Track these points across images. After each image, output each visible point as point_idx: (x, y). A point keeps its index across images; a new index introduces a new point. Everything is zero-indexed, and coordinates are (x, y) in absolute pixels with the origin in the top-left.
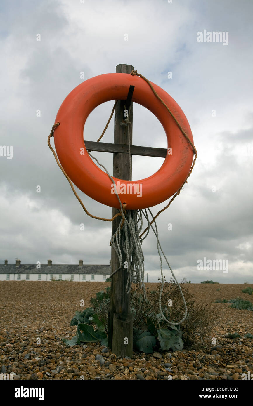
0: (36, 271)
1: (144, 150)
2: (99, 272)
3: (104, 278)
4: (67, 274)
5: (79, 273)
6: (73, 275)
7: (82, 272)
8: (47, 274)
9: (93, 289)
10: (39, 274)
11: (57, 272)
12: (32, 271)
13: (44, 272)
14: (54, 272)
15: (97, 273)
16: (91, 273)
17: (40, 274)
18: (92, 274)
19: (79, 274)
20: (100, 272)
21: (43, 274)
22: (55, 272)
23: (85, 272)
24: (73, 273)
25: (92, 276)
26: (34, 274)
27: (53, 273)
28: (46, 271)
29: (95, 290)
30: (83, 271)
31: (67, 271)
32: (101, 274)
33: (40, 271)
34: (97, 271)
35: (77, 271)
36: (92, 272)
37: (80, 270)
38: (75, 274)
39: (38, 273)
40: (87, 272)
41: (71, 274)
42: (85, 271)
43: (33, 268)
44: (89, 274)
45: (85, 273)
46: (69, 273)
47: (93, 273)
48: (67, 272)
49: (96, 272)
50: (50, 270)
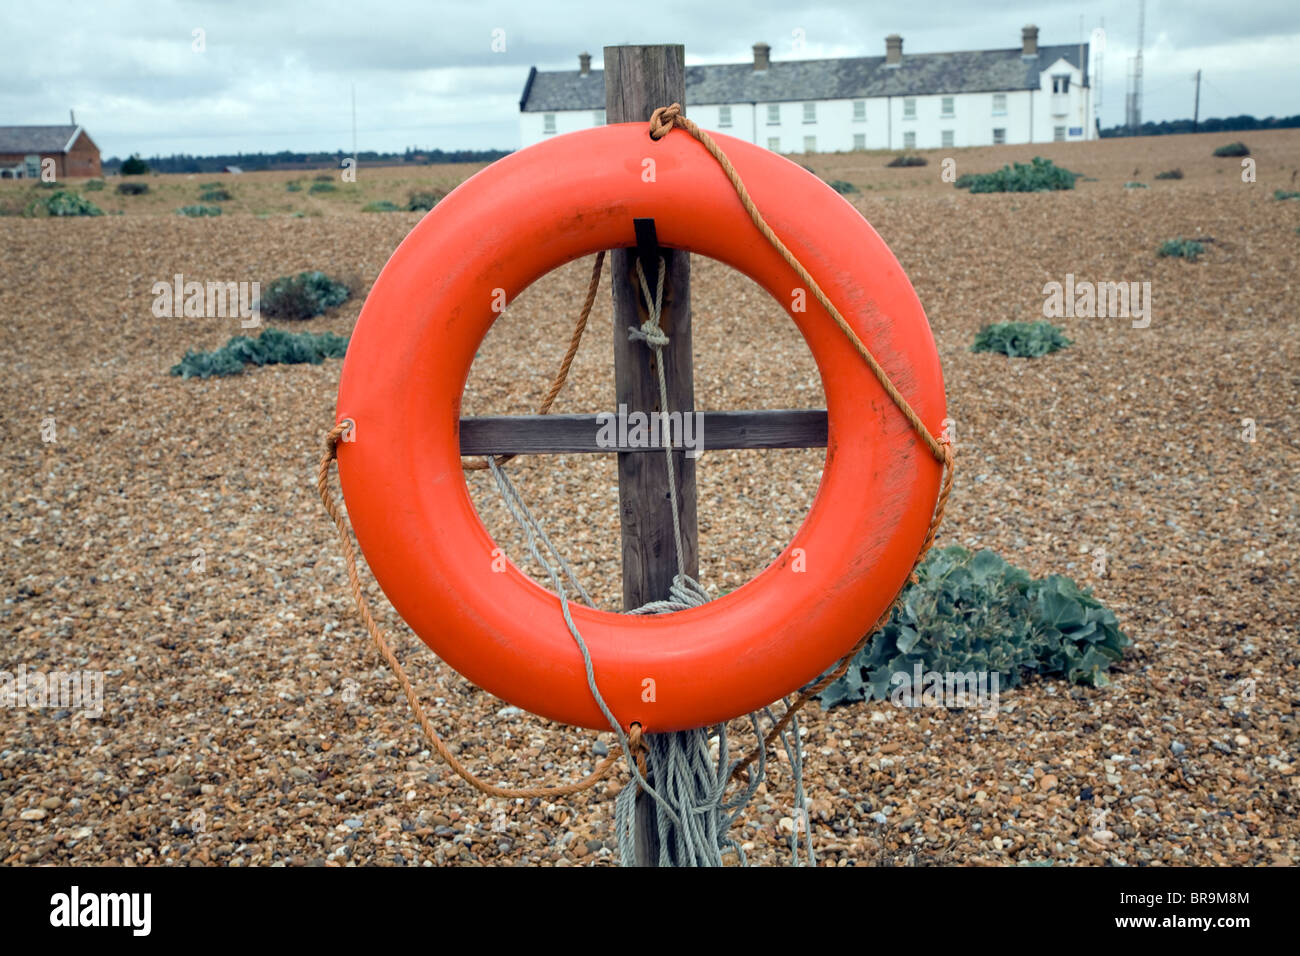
0: (709, 95)
1: (740, 428)
2: (973, 82)
3: (995, 106)
4: (836, 98)
5: (886, 92)
6: (863, 104)
7: (900, 89)
8: (754, 103)
9: (908, 241)
10: (722, 106)
11: (794, 92)
12: (694, 94)
13: (742, 95)
14: (782, 94)
15: (964, 89)
16: (940, 90)
17: (725, 103)
18: (946, 93)
19: (889, 96)
20: (978, 81)
21: (738, 103)
22: (787, 95)
23: (914, 87)
24: (864, 92)
25: (944, 101)
26: (701, 104)
27: (777, 97)
28: (747, 93)
29: (919, 247)
30: (903, 84)
31: (835, 84)
32: (983, 91)
33: (724, 94)
34: (964, 81)
35: (880, 84)
36: (942, 85)
37: (891, 81)
38: (870, 95)
39: (716, 103)
40: (924, 87)
41: (852, 98)
42: (913, 83)
43: (695, 83)
44: (929, 94)
45: (911, 89)
46: (845, 92)
47: (949, 90)
48: (835, 91)
49: (960, 86)
50: (766, 88)
